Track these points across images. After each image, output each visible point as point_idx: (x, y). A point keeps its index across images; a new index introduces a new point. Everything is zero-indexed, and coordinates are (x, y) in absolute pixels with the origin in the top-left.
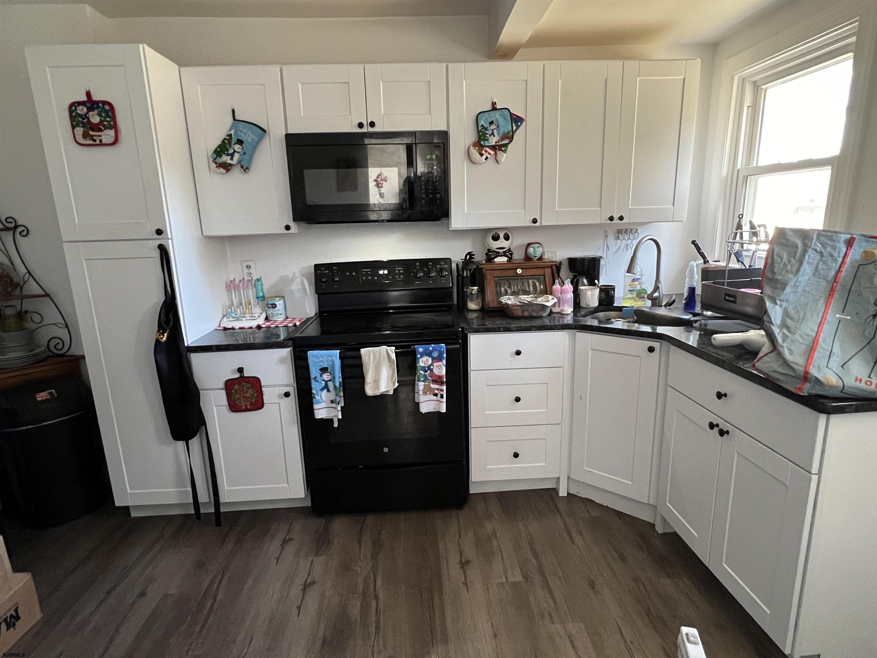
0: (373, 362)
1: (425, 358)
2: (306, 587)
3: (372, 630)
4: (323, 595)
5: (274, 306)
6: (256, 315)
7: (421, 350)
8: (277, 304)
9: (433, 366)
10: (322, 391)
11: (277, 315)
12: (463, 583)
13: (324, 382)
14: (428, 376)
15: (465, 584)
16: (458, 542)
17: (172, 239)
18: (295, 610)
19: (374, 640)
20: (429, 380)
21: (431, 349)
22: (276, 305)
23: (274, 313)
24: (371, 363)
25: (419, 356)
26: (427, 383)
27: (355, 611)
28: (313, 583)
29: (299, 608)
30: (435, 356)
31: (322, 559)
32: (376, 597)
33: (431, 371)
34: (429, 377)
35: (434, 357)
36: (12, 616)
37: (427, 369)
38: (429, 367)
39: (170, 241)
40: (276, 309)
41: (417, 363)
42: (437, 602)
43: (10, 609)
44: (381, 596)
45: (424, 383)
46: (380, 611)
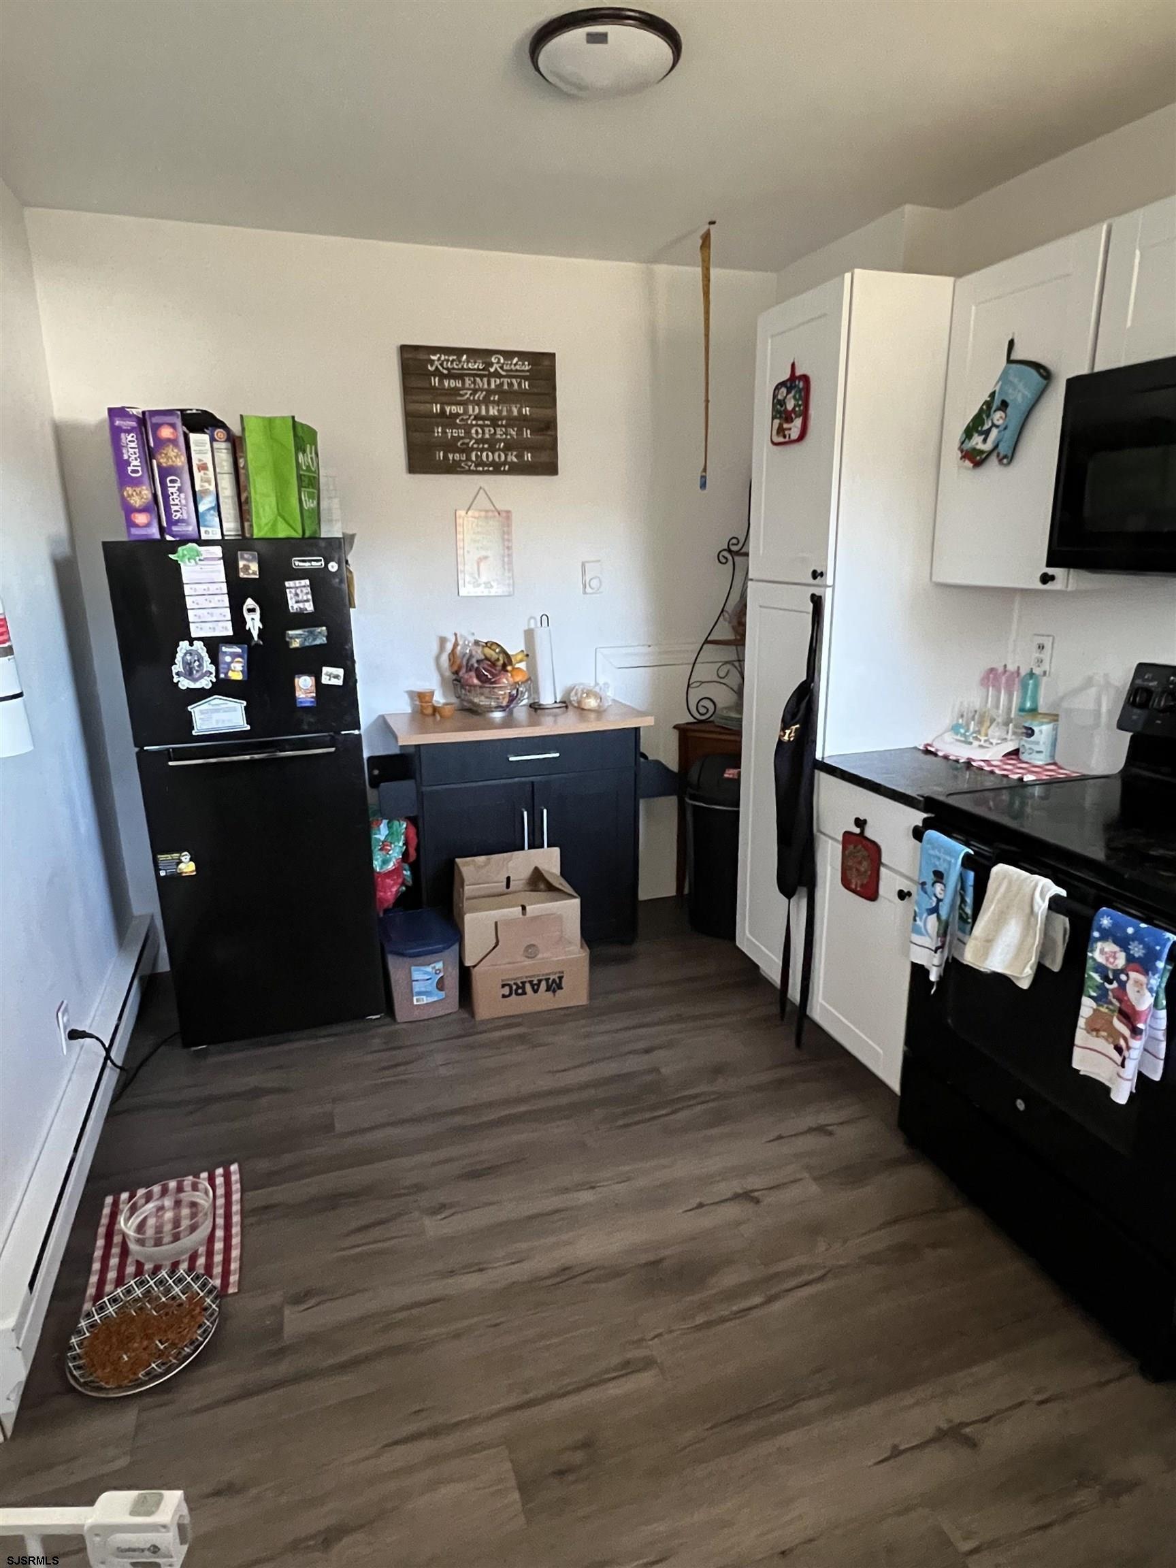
0: (999, 901)
1: (1110, 947)
2: (747, 1196)
3: (700, 1320)
4: (738, 1224)
5: (1030, 732)
6: (994, 741)
7: (1106, 922)
8: (1036, 729)
9: (1127, 975)
10: (929, 914)
11: (1030, 751)
12: (895, 1447)
13: (935, 899)
14: (1110, 993)
15: (896, 1453)
16: (1021, 1404)
17: (833, 586)
18: (694, 1202)
19: (682, 1329)
20: (1111, 1003)
21: (1130, 930)
22: (1033, 731)
23: (1027, 746)
24: (995, 902)
25: (1096, 934)
26: (1104, 1010)
27: (729, 1279)
28: (757, 1201)
29: (701, 1205)
30: (1136, 955)
31: (814, 1188)
32: (770, 1300)
33: (1123, 985)
34: (1114, 997)
35: (1133, 955)
36: (554, 980)
37: (1111, 977)
38: (1117, 973)
39: (829, 591)
40: (1032, 739)
41: (1089, 949)
42: (812, 1406)
43: (556, 973)
44: (777, 1306)
45: (1094, 1005)
46: (746, 1316)
